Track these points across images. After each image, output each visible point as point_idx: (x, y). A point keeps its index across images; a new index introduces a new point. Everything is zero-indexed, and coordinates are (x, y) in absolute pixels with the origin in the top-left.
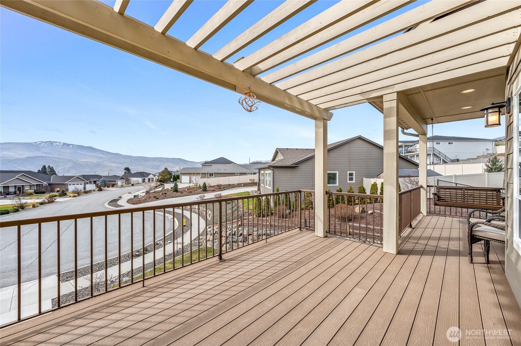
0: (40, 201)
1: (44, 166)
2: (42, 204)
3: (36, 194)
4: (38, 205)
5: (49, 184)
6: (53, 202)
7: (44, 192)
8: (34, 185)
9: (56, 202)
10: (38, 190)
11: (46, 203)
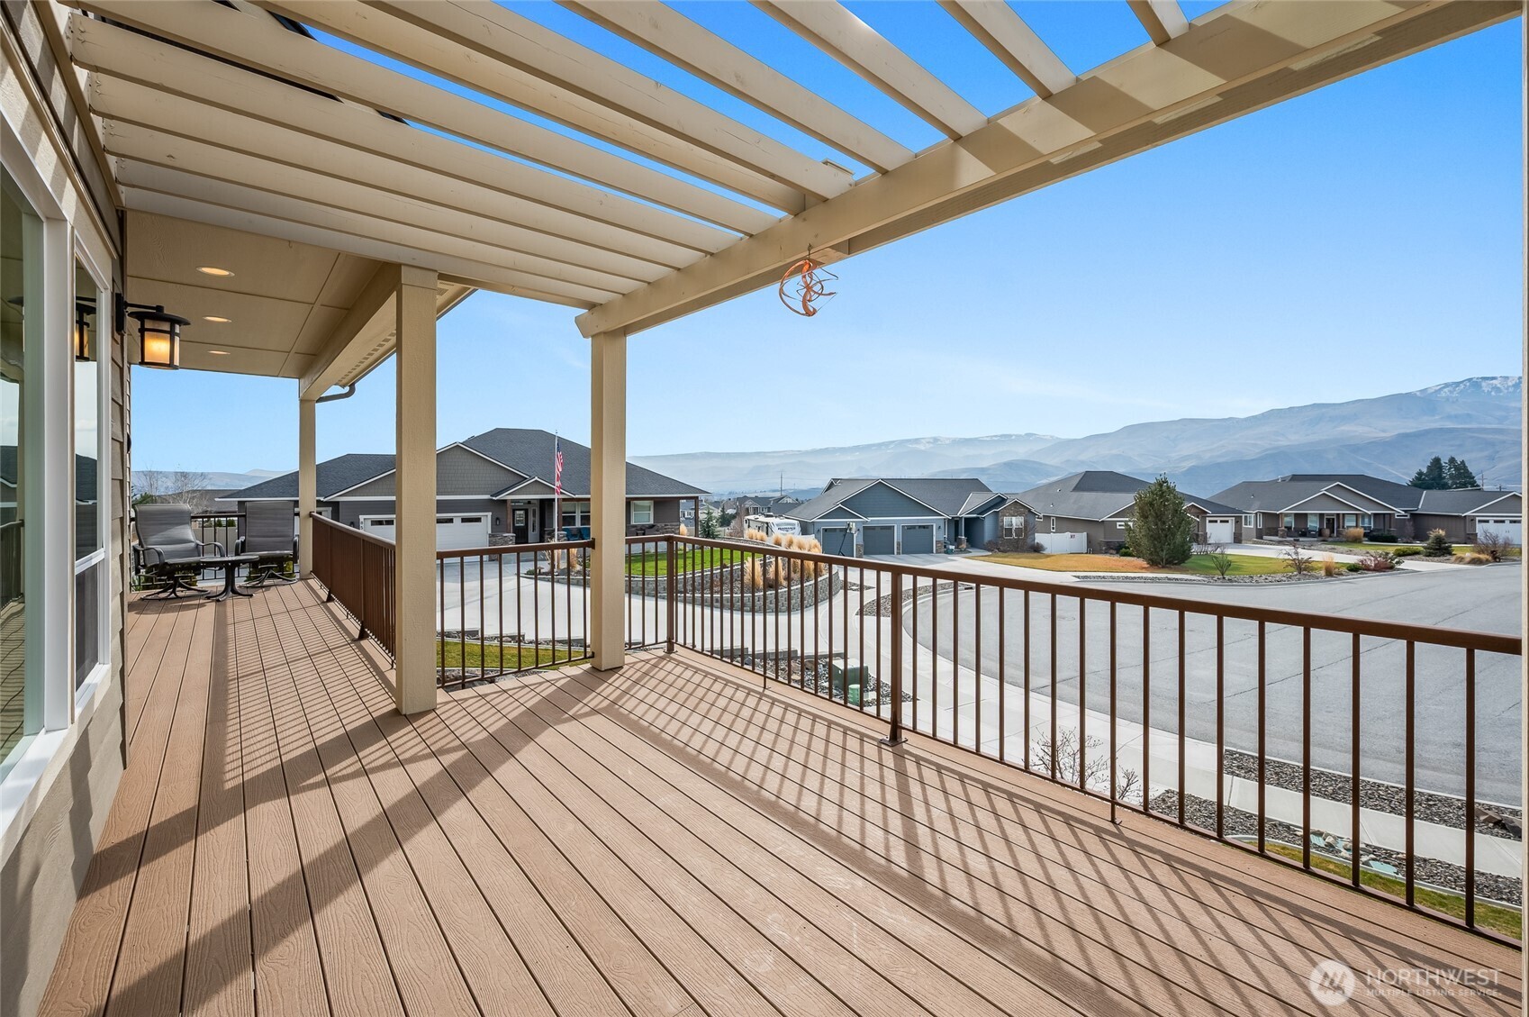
0: (1352, 559)
1: (1437, 461)
2: (1354, 569)
3: (1371, 541)
4: (1344, 570)
5: (1415, 516)
6: (1392, 568)
7: (1392, 536)
8: (1364, 515)
9: (1399, 569)
10: (1379, 530)
11: (1367, 569)
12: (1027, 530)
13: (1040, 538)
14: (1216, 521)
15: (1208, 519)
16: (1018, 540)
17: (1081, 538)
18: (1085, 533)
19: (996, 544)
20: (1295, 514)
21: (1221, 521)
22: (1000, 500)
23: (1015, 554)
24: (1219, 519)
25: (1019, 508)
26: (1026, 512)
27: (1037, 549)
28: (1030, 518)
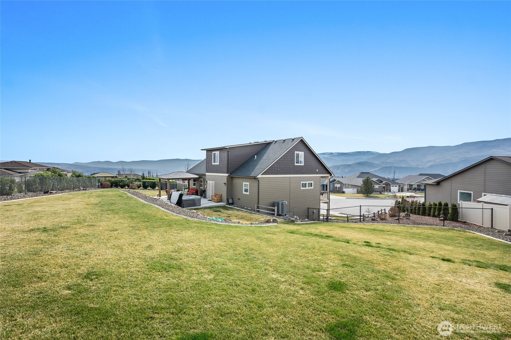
12: (341, 188)
13: (344, 190)
14: (393, 186)
15: (391, 186)
16: (338, 190)
17: (355, 190)
18: (356, 189)
19: (333, 191)
20: (417, 185)
21: (395, 186)
22: (334, 180)
23: (337, 193)
24: (394, 186)
25: (339, 182)
26: (341, 183)
27: (344, 192)
28: (342, 185)
